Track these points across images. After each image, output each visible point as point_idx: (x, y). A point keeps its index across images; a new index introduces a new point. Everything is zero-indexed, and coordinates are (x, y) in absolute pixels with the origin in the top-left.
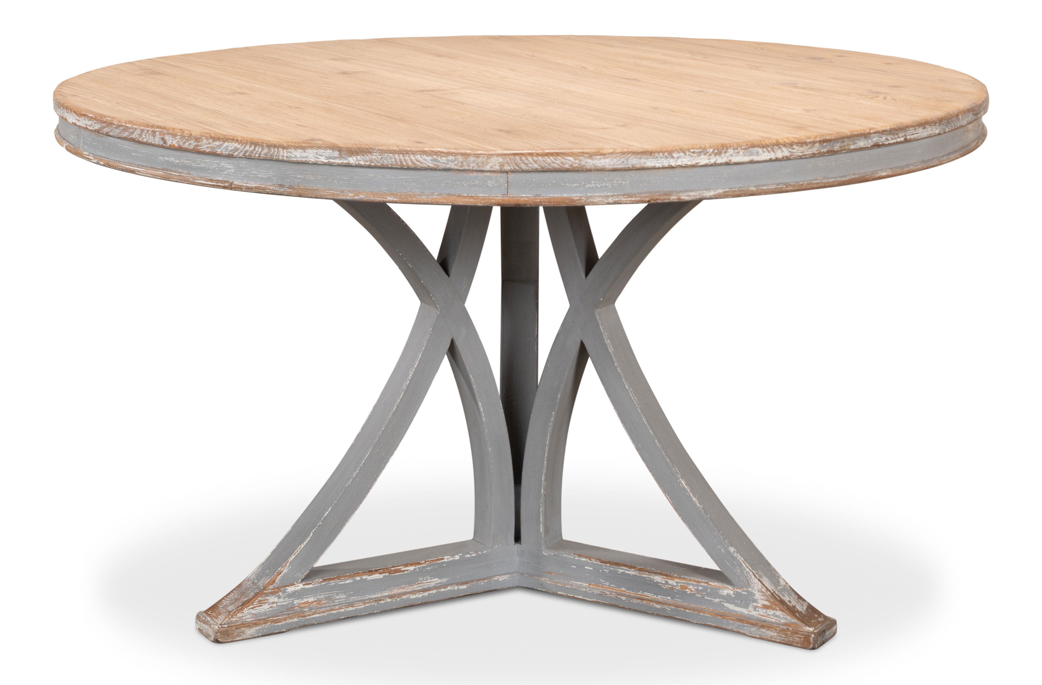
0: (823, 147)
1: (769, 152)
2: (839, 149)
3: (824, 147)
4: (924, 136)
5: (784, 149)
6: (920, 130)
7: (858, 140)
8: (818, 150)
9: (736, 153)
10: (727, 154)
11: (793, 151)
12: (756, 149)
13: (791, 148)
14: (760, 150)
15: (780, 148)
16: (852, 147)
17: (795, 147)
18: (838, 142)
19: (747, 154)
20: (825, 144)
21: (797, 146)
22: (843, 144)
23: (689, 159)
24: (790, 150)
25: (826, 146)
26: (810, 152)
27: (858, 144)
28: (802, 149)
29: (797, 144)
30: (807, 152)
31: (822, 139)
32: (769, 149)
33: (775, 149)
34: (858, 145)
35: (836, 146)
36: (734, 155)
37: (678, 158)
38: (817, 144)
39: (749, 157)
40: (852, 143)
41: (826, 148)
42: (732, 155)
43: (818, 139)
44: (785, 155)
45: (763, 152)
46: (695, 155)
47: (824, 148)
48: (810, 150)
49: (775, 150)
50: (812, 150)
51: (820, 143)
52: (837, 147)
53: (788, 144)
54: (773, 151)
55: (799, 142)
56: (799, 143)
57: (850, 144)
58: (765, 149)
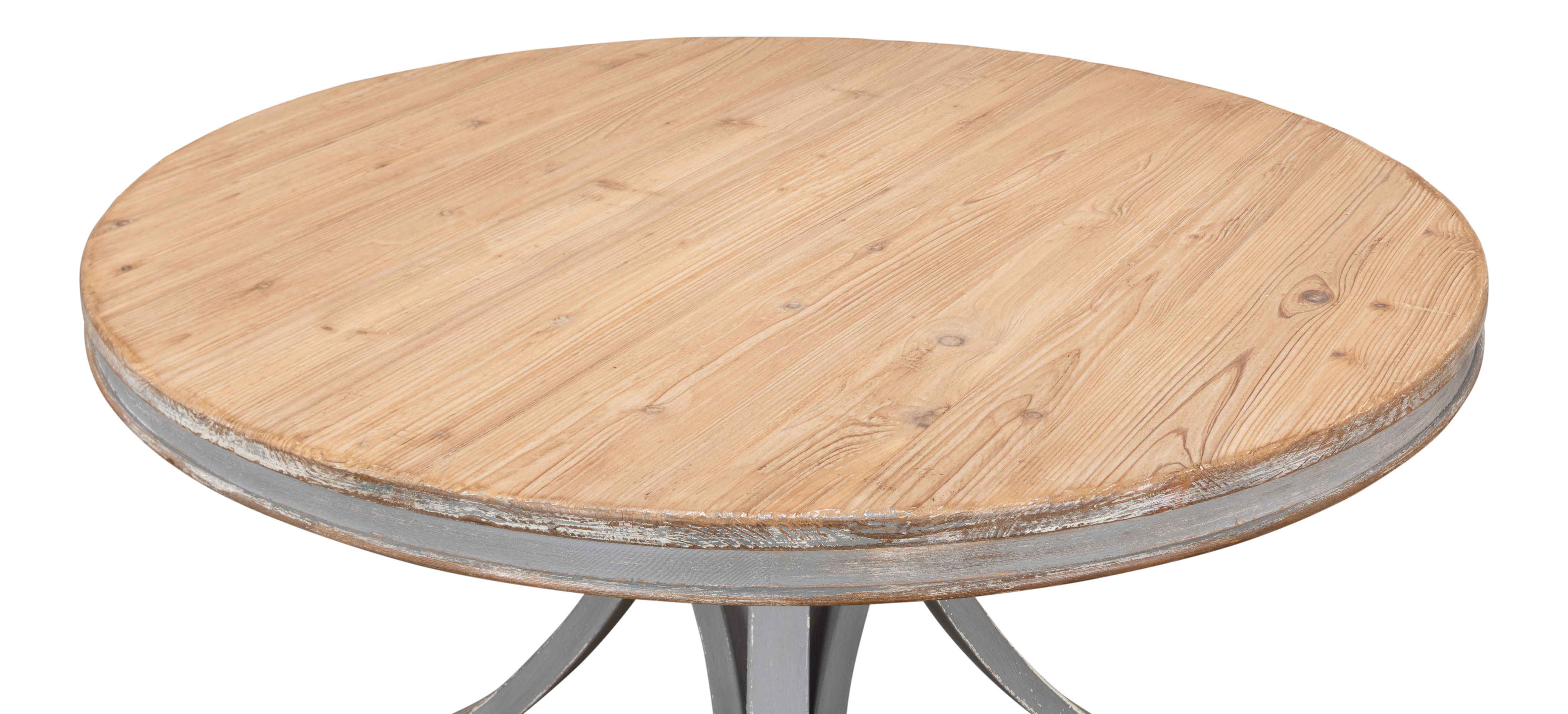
0: (362, 486)
1: (279, 459)
2: (392, 501)
3: (363, 488)
4: (613, 538)
5: (298, 463)
6: (602, 526)
7: (431, 499)
8: (353, 488)
9: (238, 441)
10: (229, 438)
11: (312, 473)
12: (262, 446)
13: (309, 467)
14: (267, 451)
15: (294, 461)
16: (418, 506)
17: (314, 467)
18: (388, 489)
19: (250, 449)
20: (364, 483)
21: (319, 468)
22: (398, 495)
23: (191, 423)
24: (308, 469)
25: (366, 486)
26: (338, 485)
27: (431, 505)
28: (326, 475)
29: (319, 465)
30: (333, 483)
31: (362, 472)
32: (279, 456)
33: (287, 458)
34: (431, 508)
35: (385, 494)
36: (236, 442)
37: (183, 415)
38: (351, 478)
39: (254, 456)
40: (416, 499)
41: (367, 490)
42: (233, 442)
43: (353, 470)
44: (300, 475)
45: (272, 456)
46: (196, 419)
47: (364, 490)
48: (338, 483)
49: (287, 461)
50: (342, 484)
51: (355, 478)
52: (387, 496)
53: (306, 459)
54: (285, 461)
55: (322, 462)
56: (322, 465)
57: (413, 500)
58: (273, 453)
